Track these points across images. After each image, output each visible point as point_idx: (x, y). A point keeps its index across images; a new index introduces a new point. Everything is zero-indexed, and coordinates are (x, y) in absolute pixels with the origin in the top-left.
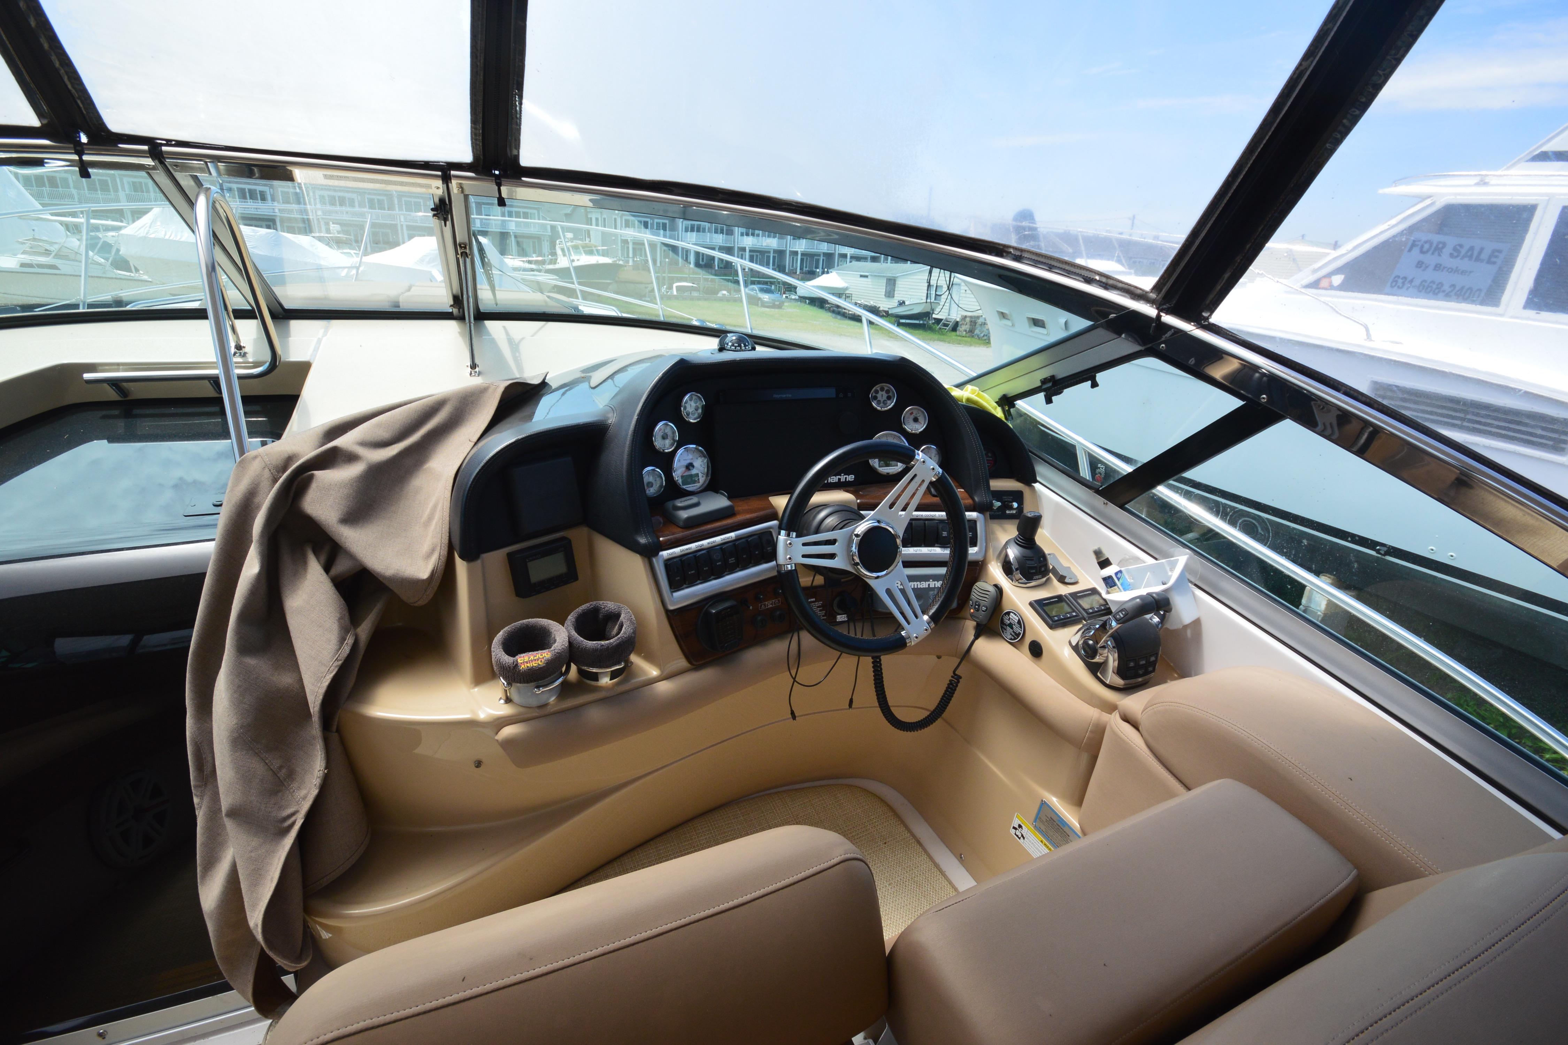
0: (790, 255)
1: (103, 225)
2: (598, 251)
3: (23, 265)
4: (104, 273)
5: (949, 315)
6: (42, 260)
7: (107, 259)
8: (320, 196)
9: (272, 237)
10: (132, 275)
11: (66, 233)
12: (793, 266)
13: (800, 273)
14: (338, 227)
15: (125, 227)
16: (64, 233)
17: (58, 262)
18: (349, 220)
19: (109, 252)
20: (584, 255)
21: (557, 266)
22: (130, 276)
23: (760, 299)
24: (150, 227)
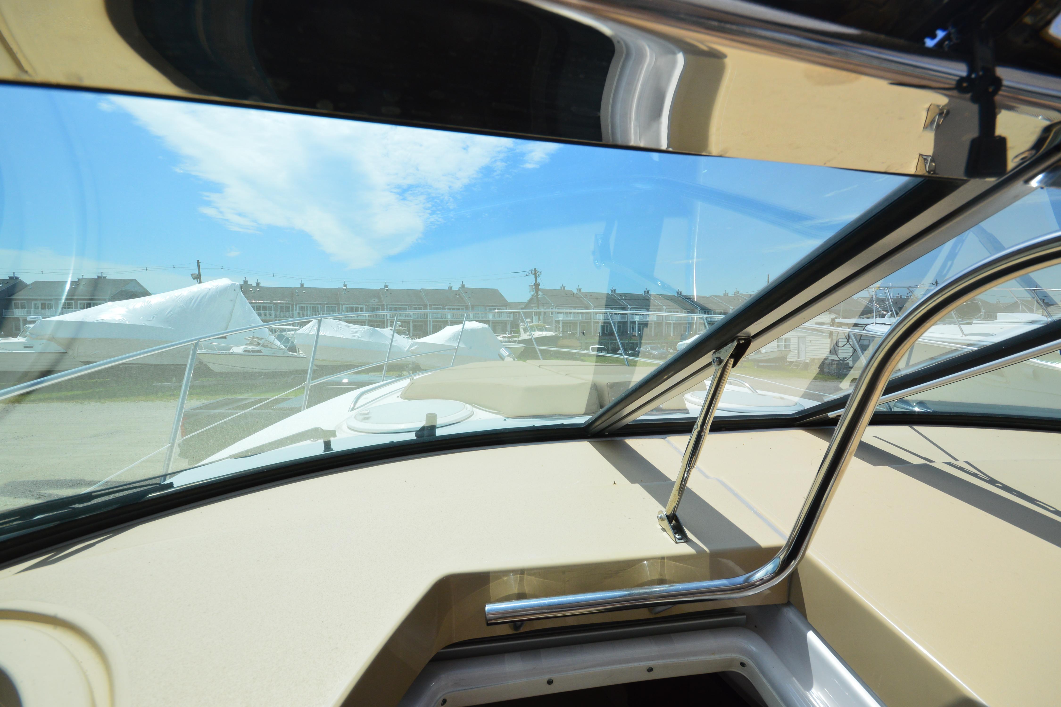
0: (665, 325)
1: (288, 329)
2: (546, 328)
3: (245, 351)
4: (284, 354)
5: (798, 358)
6: (255, 348)
7: (286, 347)
8: (390, 308)
9: (371, 331)
10: (296, 354)
11: (269, 333)
12: (668, 331)
13: (673, 335)
14: (399, 323)
15: (299, 330)
16: (268, 333)
17: (262, 349)
18: (403, 320)
19: (288, 342)
20: (537, 331)
21: (520, 339)
22: (295, 355)
23: (651, 354)
24: (311, 329)
